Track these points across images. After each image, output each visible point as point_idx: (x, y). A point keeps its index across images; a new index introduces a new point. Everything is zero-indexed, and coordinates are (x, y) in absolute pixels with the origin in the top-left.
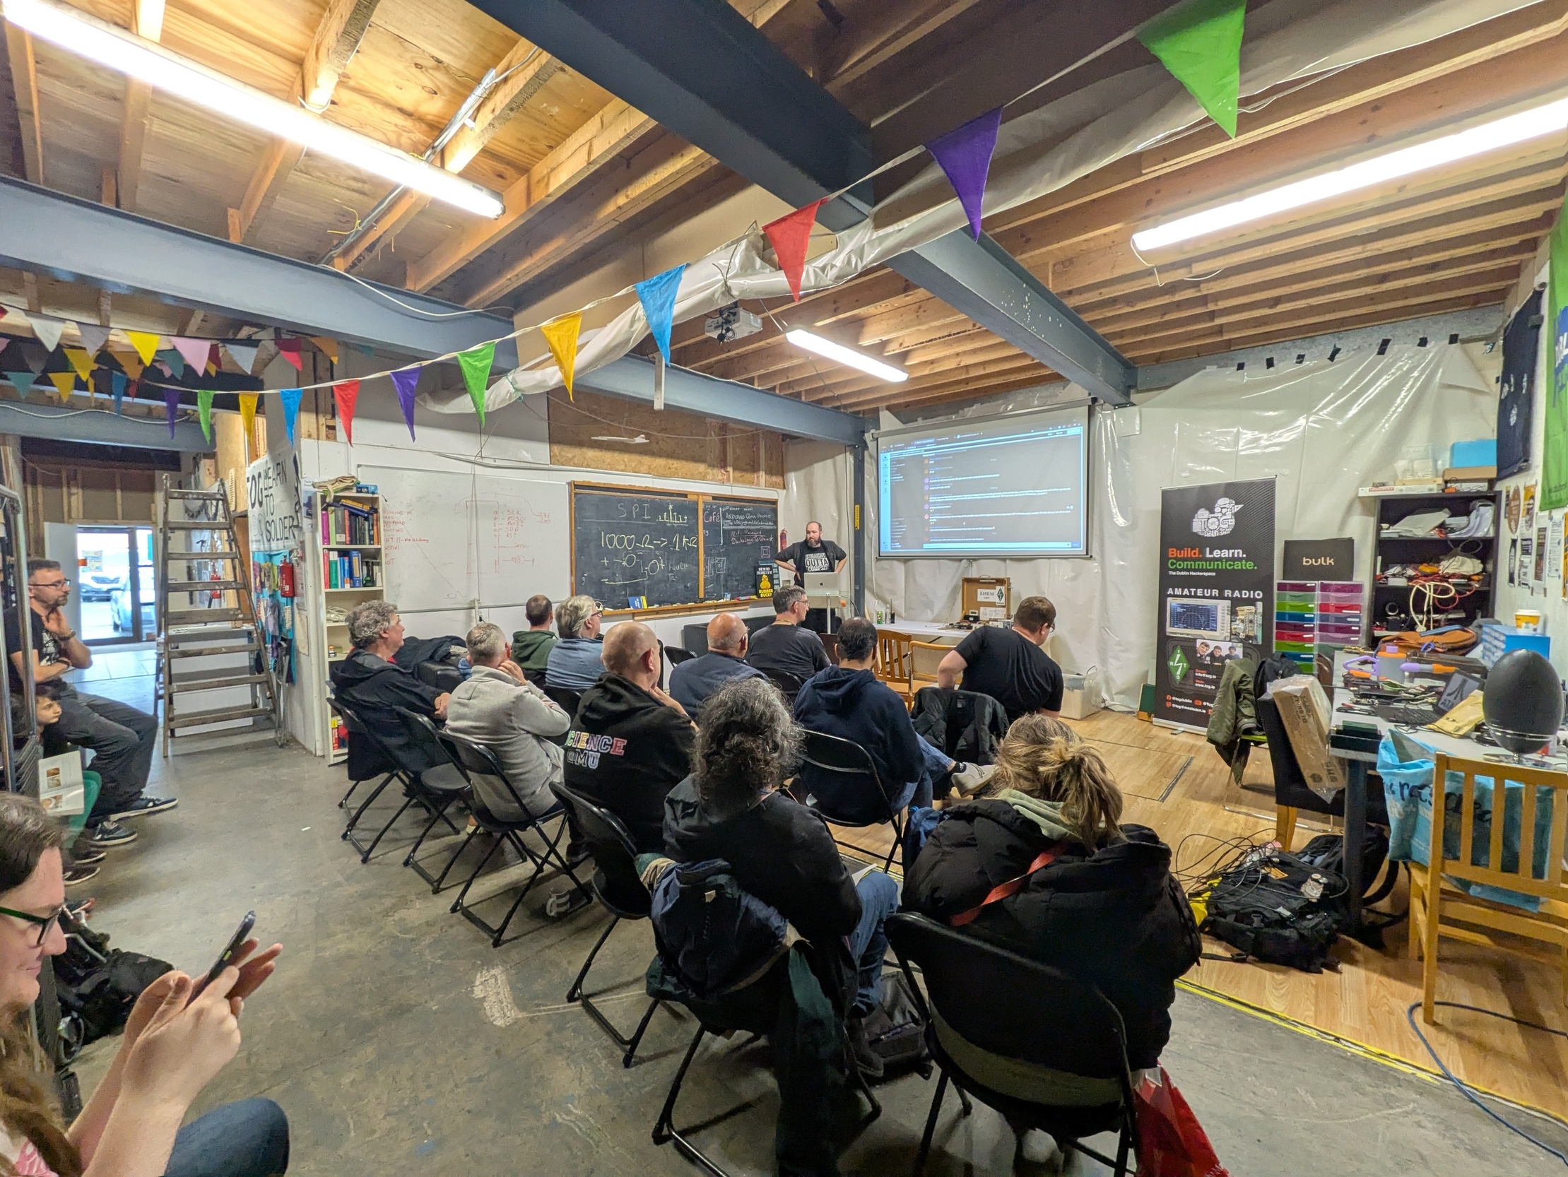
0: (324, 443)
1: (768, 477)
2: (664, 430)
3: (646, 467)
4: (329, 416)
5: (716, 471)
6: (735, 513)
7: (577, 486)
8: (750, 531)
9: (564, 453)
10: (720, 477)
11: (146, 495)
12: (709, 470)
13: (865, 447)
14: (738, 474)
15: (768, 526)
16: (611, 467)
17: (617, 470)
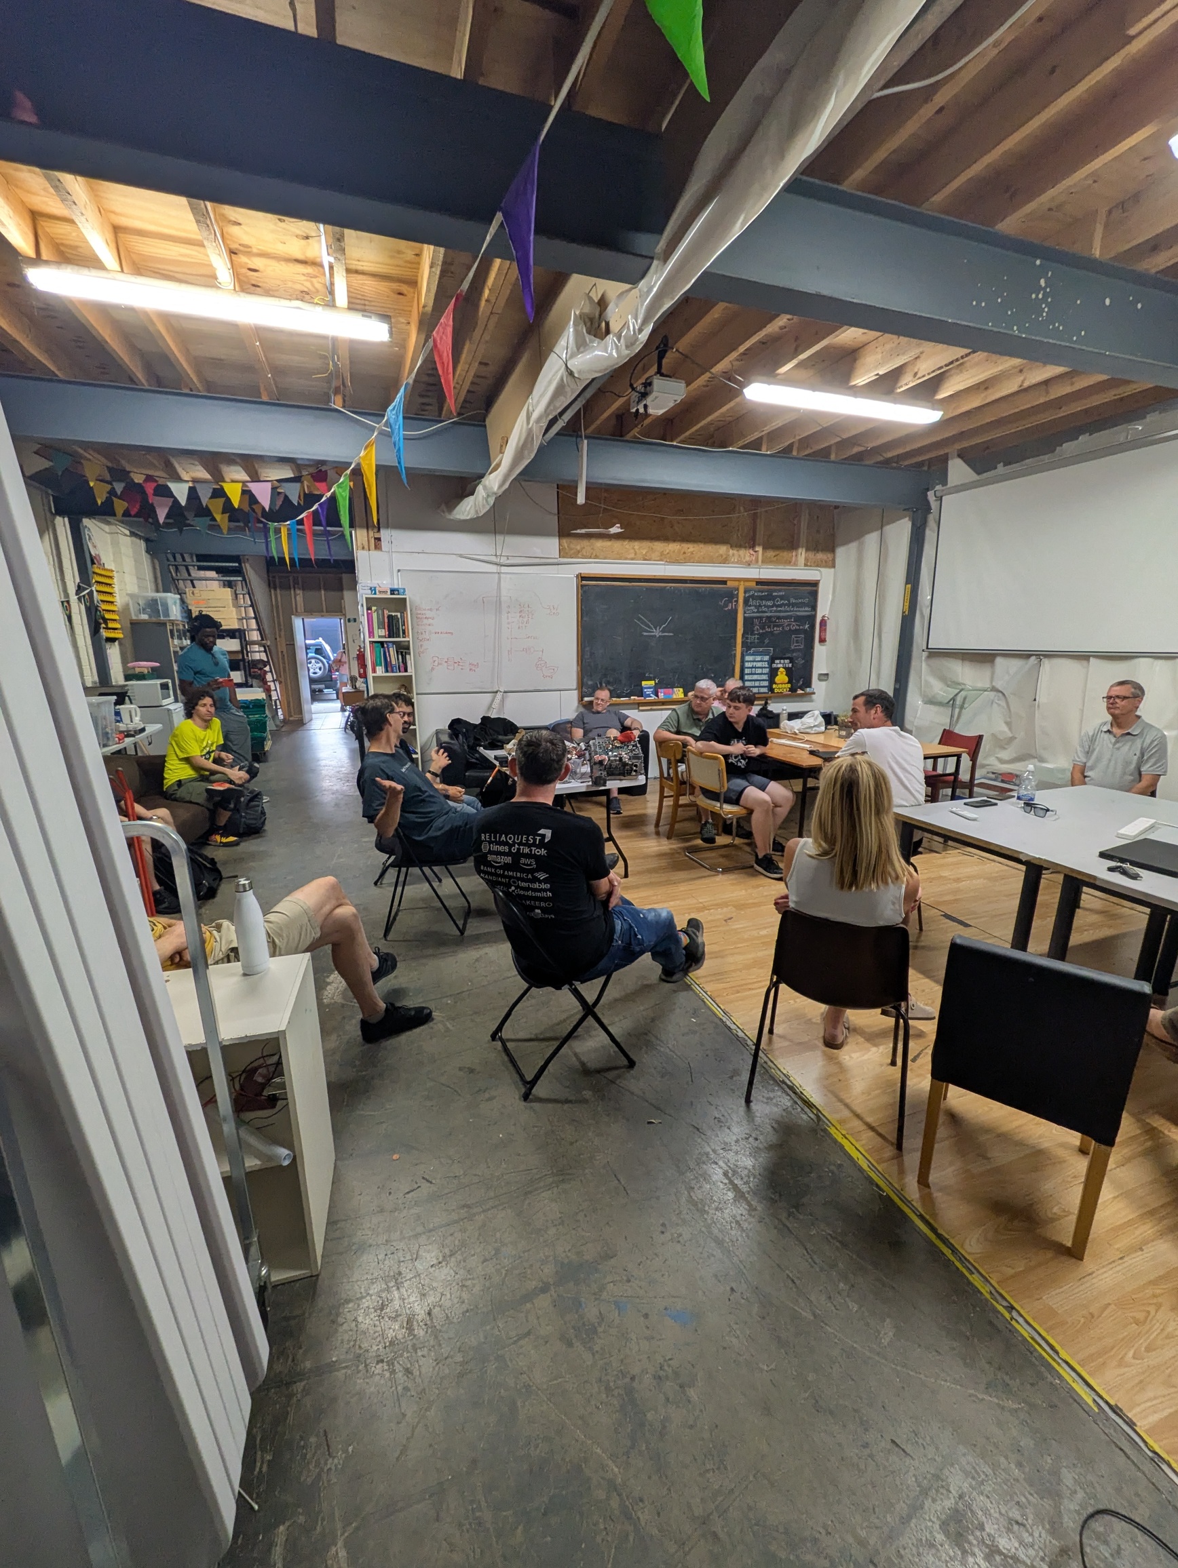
0: (374, 553)
1: (811, 555)
2: (680, 512)
3: (657, 554)
4: (376, 530)
5: (742, 552)
6: (762, 598)
7: (584, 578)
8: (779, 618)
9: (572, 546)
10: (748, 559)
11: (337, 594)
12: (731, 552)
13: (927, 509)
14: (771, 553)
15: (804, 612)
16: (620, 557)
17: (626, 559)
